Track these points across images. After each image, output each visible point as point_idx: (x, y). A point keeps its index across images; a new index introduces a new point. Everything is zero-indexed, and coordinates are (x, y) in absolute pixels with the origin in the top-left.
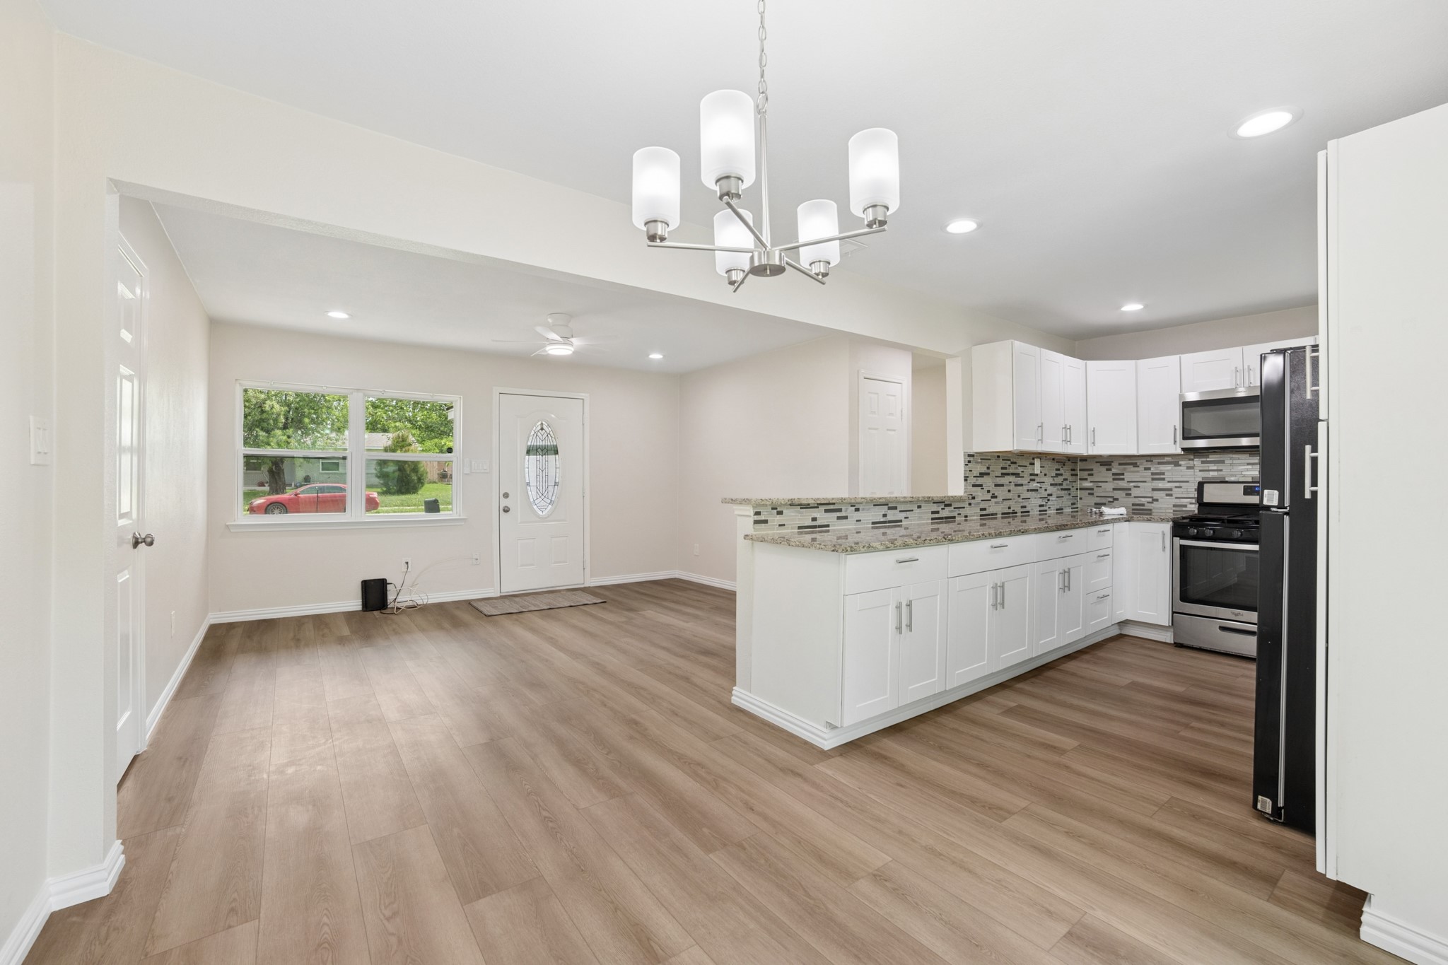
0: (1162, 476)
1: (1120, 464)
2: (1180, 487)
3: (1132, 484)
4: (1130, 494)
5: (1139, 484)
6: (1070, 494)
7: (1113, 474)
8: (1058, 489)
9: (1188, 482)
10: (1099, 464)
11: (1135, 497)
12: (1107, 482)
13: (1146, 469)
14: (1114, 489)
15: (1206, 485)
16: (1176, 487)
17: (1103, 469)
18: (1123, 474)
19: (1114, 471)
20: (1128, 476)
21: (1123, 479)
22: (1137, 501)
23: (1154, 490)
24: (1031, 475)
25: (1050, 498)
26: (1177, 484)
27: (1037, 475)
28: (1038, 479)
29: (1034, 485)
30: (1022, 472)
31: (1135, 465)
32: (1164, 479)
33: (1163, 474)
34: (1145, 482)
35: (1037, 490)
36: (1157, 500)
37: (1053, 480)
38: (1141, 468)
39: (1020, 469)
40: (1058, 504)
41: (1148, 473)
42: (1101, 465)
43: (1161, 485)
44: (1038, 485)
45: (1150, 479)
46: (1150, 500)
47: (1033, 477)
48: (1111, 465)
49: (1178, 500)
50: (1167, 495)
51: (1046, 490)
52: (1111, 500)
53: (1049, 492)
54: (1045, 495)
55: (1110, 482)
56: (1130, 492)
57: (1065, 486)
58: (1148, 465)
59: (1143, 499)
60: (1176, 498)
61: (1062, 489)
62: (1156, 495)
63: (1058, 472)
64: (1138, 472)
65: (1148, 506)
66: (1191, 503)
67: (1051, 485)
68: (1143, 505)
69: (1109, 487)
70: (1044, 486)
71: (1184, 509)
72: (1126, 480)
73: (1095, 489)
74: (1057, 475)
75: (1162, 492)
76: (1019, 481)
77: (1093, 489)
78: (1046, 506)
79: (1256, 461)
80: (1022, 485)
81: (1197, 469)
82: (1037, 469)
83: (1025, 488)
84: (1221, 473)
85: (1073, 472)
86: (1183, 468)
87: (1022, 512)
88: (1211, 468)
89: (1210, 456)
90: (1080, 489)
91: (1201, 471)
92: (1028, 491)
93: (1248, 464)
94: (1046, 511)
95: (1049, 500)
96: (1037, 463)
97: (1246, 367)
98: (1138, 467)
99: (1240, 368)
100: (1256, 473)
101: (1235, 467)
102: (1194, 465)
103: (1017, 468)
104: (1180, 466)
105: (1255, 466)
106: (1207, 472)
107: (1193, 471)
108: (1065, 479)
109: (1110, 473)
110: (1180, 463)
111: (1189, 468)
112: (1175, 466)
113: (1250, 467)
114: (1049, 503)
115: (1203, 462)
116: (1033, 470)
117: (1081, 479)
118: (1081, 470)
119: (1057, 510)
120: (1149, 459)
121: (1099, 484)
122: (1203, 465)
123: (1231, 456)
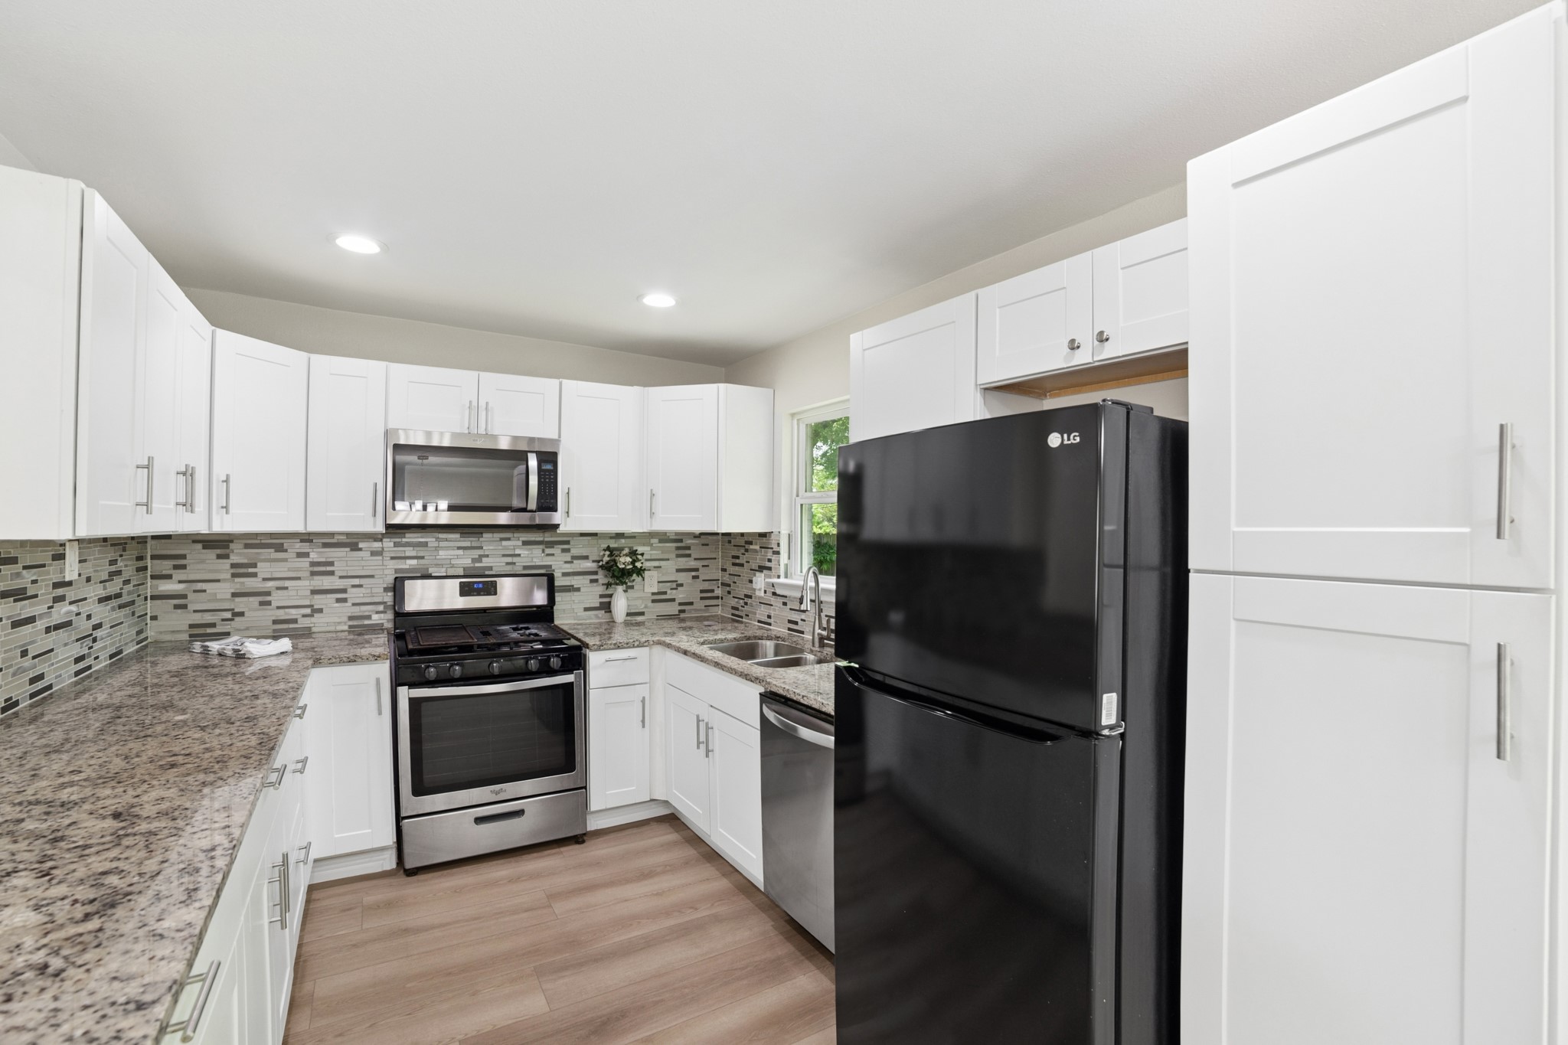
0: (329, 569)
1: (247, 546)
2: (360, 586)
3: (270, 584)
4: (269, 603)
5: (287, 583)
6: (133, 614)
7: (233, 566)
8: (113, 609)
9: (372, 576)
10: (199, 546)
11: (278, 608)
12: (218, 581)
13: (300, 555)
14: (234, 595)
15: (407, 583)
16: (354, 586)
17: (211, 554)
18: (255, 566)
19: (235, 559)
20: (263, 569)
21: (255, 575)
22: (282, 614)
23: (314, 592)
24: (56, 585)
25: (98, 633)
26: (356, 581)
27: (70, 584)
28: (70, 594)
29: (62, 612)
30: (34, 582)
31: (280, 548)
32: (332, 573)
33: (332, 564)
34: (299, 578)
35: (69, 624)
36: (320, 611)
37: (105, 588)
38: (290, 554)
39: (29, 576)
40: (112, 644)
41: (304, 563)
42: (204, 548)
43: (326, 582)
44: (74, 608)
45: (308, 574)
46: (308, 611)
47: (60, 592)
48: (227, 547)
49: (357, 609)
50: (338, 600)
51: (89, 617)
52: (228, 615)
53: (95, 621)
54: (85, 626)
55: (225, 580)
56: (268, 598)
57: (125, 599)
58: (305, 547)
59: (293, 611)
60: (354, 604)
61: (120, 607)
62: (319, 601)
63: (113, 568)
64: (285, 560)
65: (304, 623)
66: (377, 612)
67: (101, 600)
68: (295, 621)
69: (224, 590)
70: (85, 609)
71: (367, 622)
72: (261, 576)
73: (191, 596)
74: (112, 574)
75: (329, 596)
76: (25, 609)
77: (185, 597)
78: (89, 655)
79: (468, 544)
80: (31, 620)
81: (387, 555)
82: (71, 569)
83: (41, 625)
84: (422, 562)
85: (141, 564)
86: (365, 554)
87: (32, 696)
88: (408, 554)
89: (407, 535)
90: (153, 598)
91: (392, 558)
92: (48, 630)
93: (459, 548)
94: (89, 667)
95: (95, 640)
96: (72, 555)
97: (482, 404)
98: (286, 551)
99: (475, 404)
100: (467, 562)
101: (441, 553)
102: (383, 548)
103: (18, 575)
104: (360, 549)
105: (468, 552)
106: (403, 561)
107: (380, 558)
108: (127, 582)
109: (225, 564)
110: (361, 545)
111: (373, 553)
112: (352, 550)
113: (461, 552)
114: (97, 646)
115: (396, 545)
116: (62, 571)
117: (153, 577)
118: (153, 557)
119: (111, 657)
120: (307, 538)
121: (200, 586)
122: (396, 549)
123: (437, 535)
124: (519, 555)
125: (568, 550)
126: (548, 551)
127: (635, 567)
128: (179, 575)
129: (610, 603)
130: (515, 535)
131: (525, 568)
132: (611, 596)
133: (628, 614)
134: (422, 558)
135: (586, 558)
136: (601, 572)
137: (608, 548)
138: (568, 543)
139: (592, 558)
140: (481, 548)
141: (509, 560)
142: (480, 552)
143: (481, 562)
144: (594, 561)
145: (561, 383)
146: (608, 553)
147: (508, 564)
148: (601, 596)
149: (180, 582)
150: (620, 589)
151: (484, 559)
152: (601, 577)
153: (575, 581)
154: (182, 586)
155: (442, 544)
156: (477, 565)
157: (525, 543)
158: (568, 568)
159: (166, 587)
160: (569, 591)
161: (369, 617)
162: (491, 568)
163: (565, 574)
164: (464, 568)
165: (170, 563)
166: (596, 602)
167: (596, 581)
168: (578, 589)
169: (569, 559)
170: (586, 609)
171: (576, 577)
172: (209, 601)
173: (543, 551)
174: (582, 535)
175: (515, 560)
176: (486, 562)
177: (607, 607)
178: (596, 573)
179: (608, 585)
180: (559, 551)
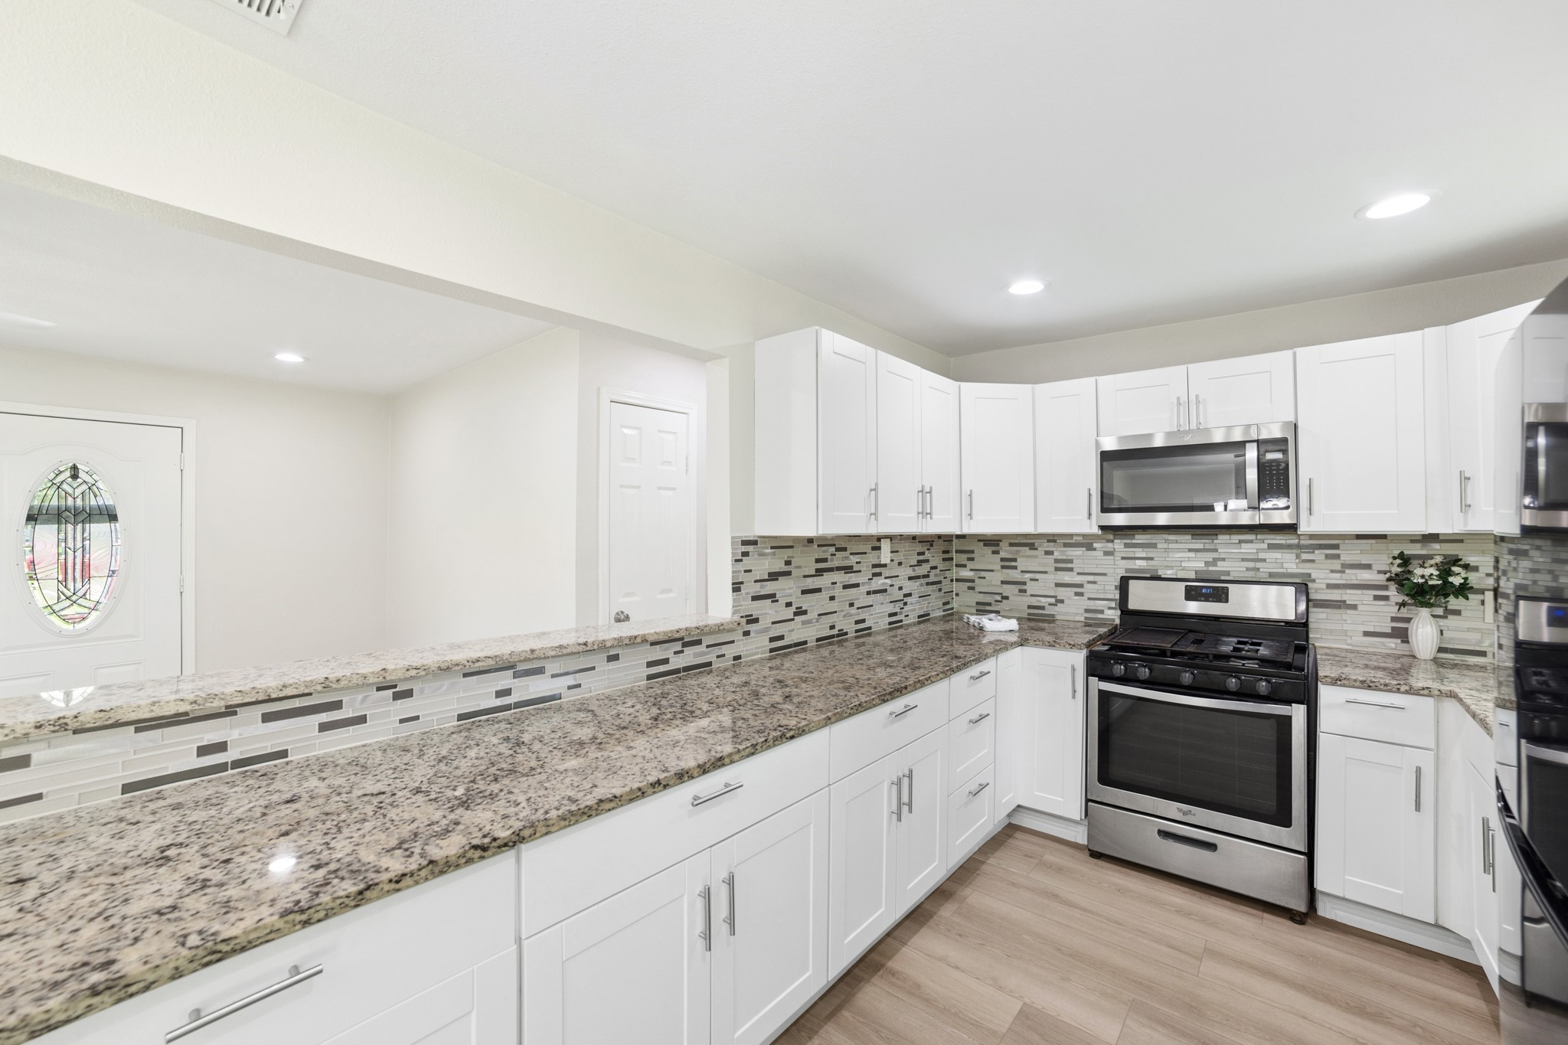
0: (1069, 565)
1: (1011, 545)
2: (1095, 583)
3: (1028, 576)
4: (1025, 591)
5: (1038, 576)
6: (940, 590)
7: (1002, 560)
8: (921, 585)
9: (1105, 574)
10: (982, 544)
11: (1032, 595)
12: (993, 571)
13: (1047, 553)
14: (1003, 582)
15: (1131, 582)
16: (1089, 582)
17: (988, 550)
18: (1015, 560)
19: (1003, 554)
20: (1022, 563)
21: (1015, 568)
22: (1034, 601)
23: (1058, 585)
24: (874, 566)
25: (908, 600)
26: (1091, 578)
27: (885, 565)
28: (886, 572)
29: (879, 583)
30: (858, 563)
31: (1032, 547)
32: (1071, 570)
33: (1071, 561)
34: (1046, 572)
35: (885, 591)
36: (1062, 601)
37: (914, 570)
38: (1040, 552)
39: (854, 559)
40: (919, 609)
41: (1050, 559)
42: (985, 545)
43: (1067, 577)
44: (888, 581)
45: (1053, 569)
46: (1053, 600)
47: (877, 570)
48: (998, 545)
49: (1091, 603)
50: (1077, 594)
51: (900, 588)
52: (999, 598)
53: (905, 591)
54: (899, 595)
55: (997, 571)
56: (1024, 587)
57: (932, 579)
58: (1050, 547)
59: (1042, 599)
60: (1089, 599)
61: (928, 584)
62: (1062, 593)
63: (921, 558)
64: (1036, 557)
65: (1049, 611)
66: (1110, 608)
67: (910, 578)
68: (1043, 608)
69: (995, 578)
70: (897, 583)
71: (1100, 616)
72: (1020, 568)
73: (978, 581)
74: (920, 563)
75: (1069, 589)
76: (852, 578)
77: (973, 581)
78: (901, 613)
79: (1201, 546)
80: (857, 585)
81: (1118, 555)
82: (885, 556)
83: (863, 589)
84: (1151, 562)
85: (947, 556)
86: (1099, 554)
87: (857, 631)
88: (1137, 555)
89: (1136, 536)
90: (957, 580)
91: (1123, 558)
92: (869, 593)
93: (1190, 550)
94: (901, 621)
95: (905, 604)
96: (886, 546)
97: (1192, 398)
98: (1037, 549)
99: (1184, 399)
100: (1201, 565)
101: (1171, 555)
102: (1114, 549)
103: (847, 558)
104: (1095, 549)
105: (1200, 555)
106: (1133, 561)
107: (1112, 557)
108: (935, 568)
109: (997, 557)
110: (1095, 545)
111: (1106, 553)
112: (1087, 550)
113: (1192, 555)
114: (906, 608)
115: (1127, 546)
116: (879, 557)
117: (957, 566)
118: (957, 552)
119: (919, 617)
120: (1052, 538)
121: (983, 574)
122: (1127, 549)
123: (1166, 536)
124: (1264, 560)
125: (1338, 557)
126: (1305, 556)
127: (1446, 582)
128: (970, 565)
129: (1407, 629)
130: (1259, 537)
131: (1271, 575)
132: (1408, 620)
133: (1441, 650)
134: (1152, 559)
135: (1368, 567)
136: (1393, 587)
137: (1401, 555)
138: (1336, 547)
139: (1376, 567)
140: (1216, 550)
141: (1251, 565)
142: (1215, 555)
143: (1216, 566)
144: (1379, 572)
145: (1295, 354)
146: (1398, 561)
147: (1248, 569)
148: (1394, 619)
149: (971, 570)
150: (1425, 612)
151: (1219, 563)
152: (1392, 592)
153: (1350, 596)
154: (971, 574)
155: (1172, 546)
156: (1211, 568)
157: (1271, 547)
158: (1336, 578)
159: (965, 573)
160: (1339, 607)
161: (1102, 612)
162: (1228, 573)
163: (1330, 586)
164: (1196, 572)
165: (965, 556)
166: (1386, 626)
167: (1386, 598)
168: (1354, 607)
169: (1339, 568)
170: (1366, 634)
171: (1348, 591)
172: (988, 585)
173: (1298, 556)
174: (1359, 537)
175: (1259, 565)
176: (1221, 566)
177: (1402, 635)
178: (1386, 588)
179: (1403, 604)
180: (1323, 557)
